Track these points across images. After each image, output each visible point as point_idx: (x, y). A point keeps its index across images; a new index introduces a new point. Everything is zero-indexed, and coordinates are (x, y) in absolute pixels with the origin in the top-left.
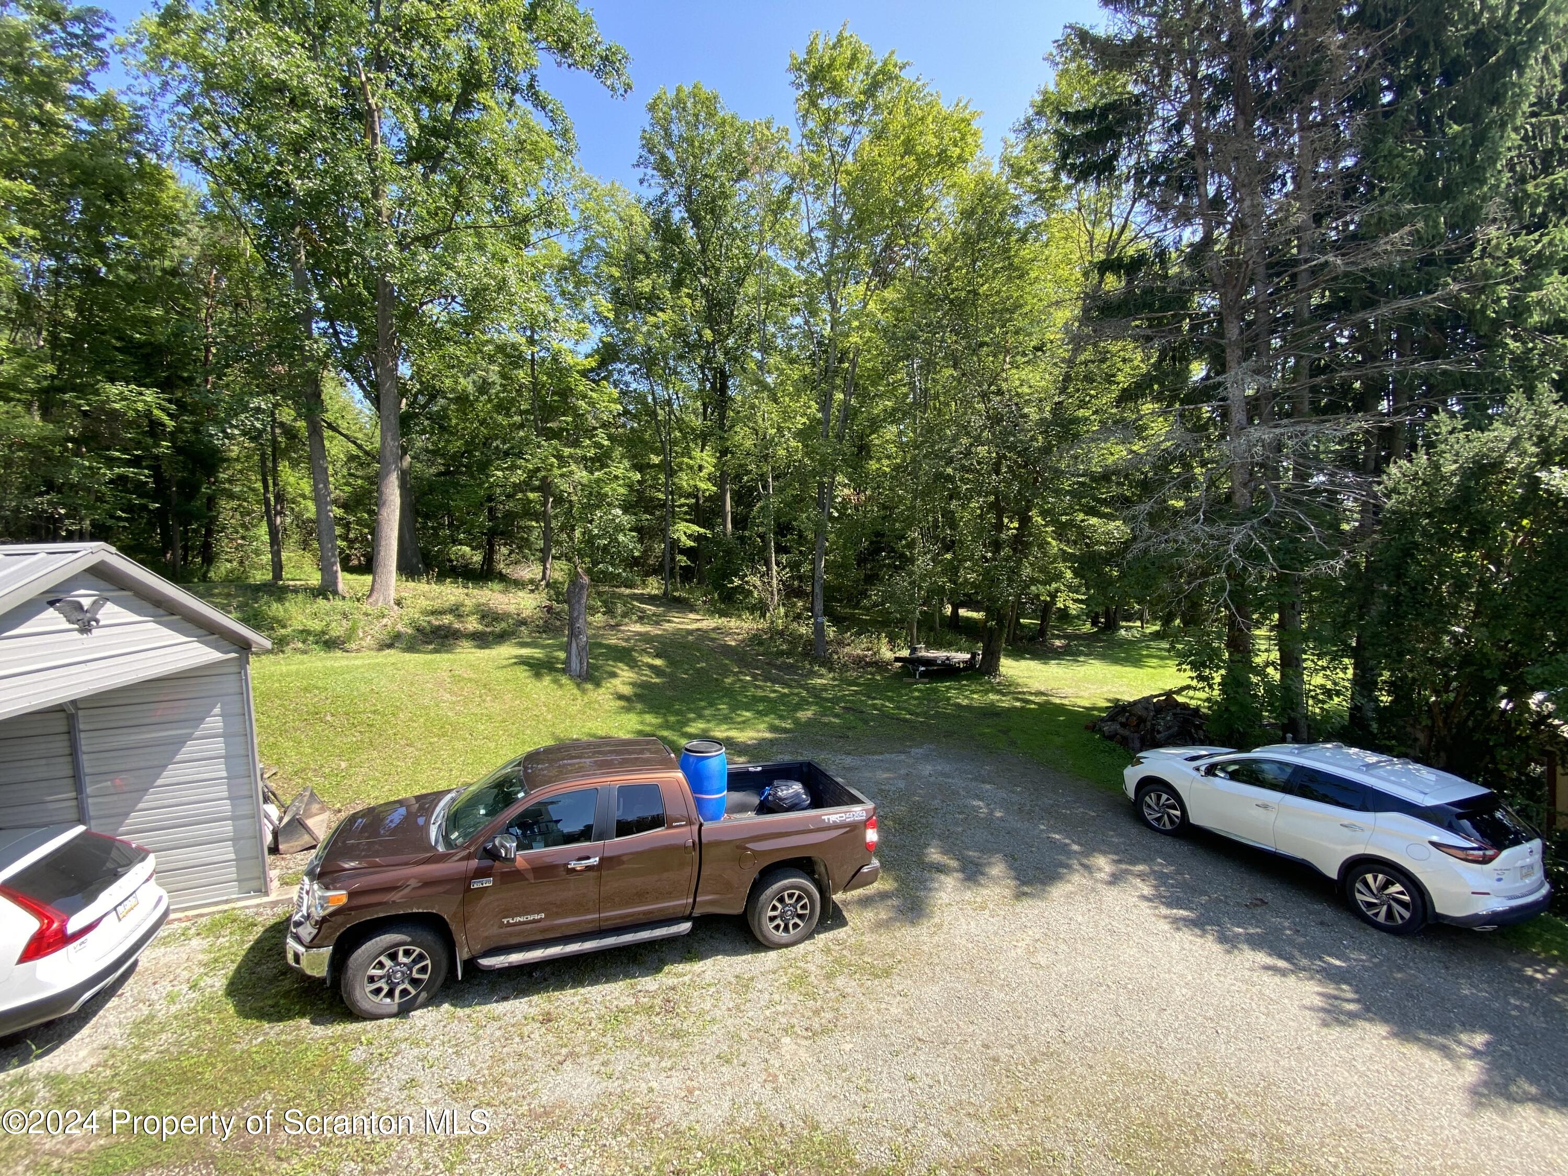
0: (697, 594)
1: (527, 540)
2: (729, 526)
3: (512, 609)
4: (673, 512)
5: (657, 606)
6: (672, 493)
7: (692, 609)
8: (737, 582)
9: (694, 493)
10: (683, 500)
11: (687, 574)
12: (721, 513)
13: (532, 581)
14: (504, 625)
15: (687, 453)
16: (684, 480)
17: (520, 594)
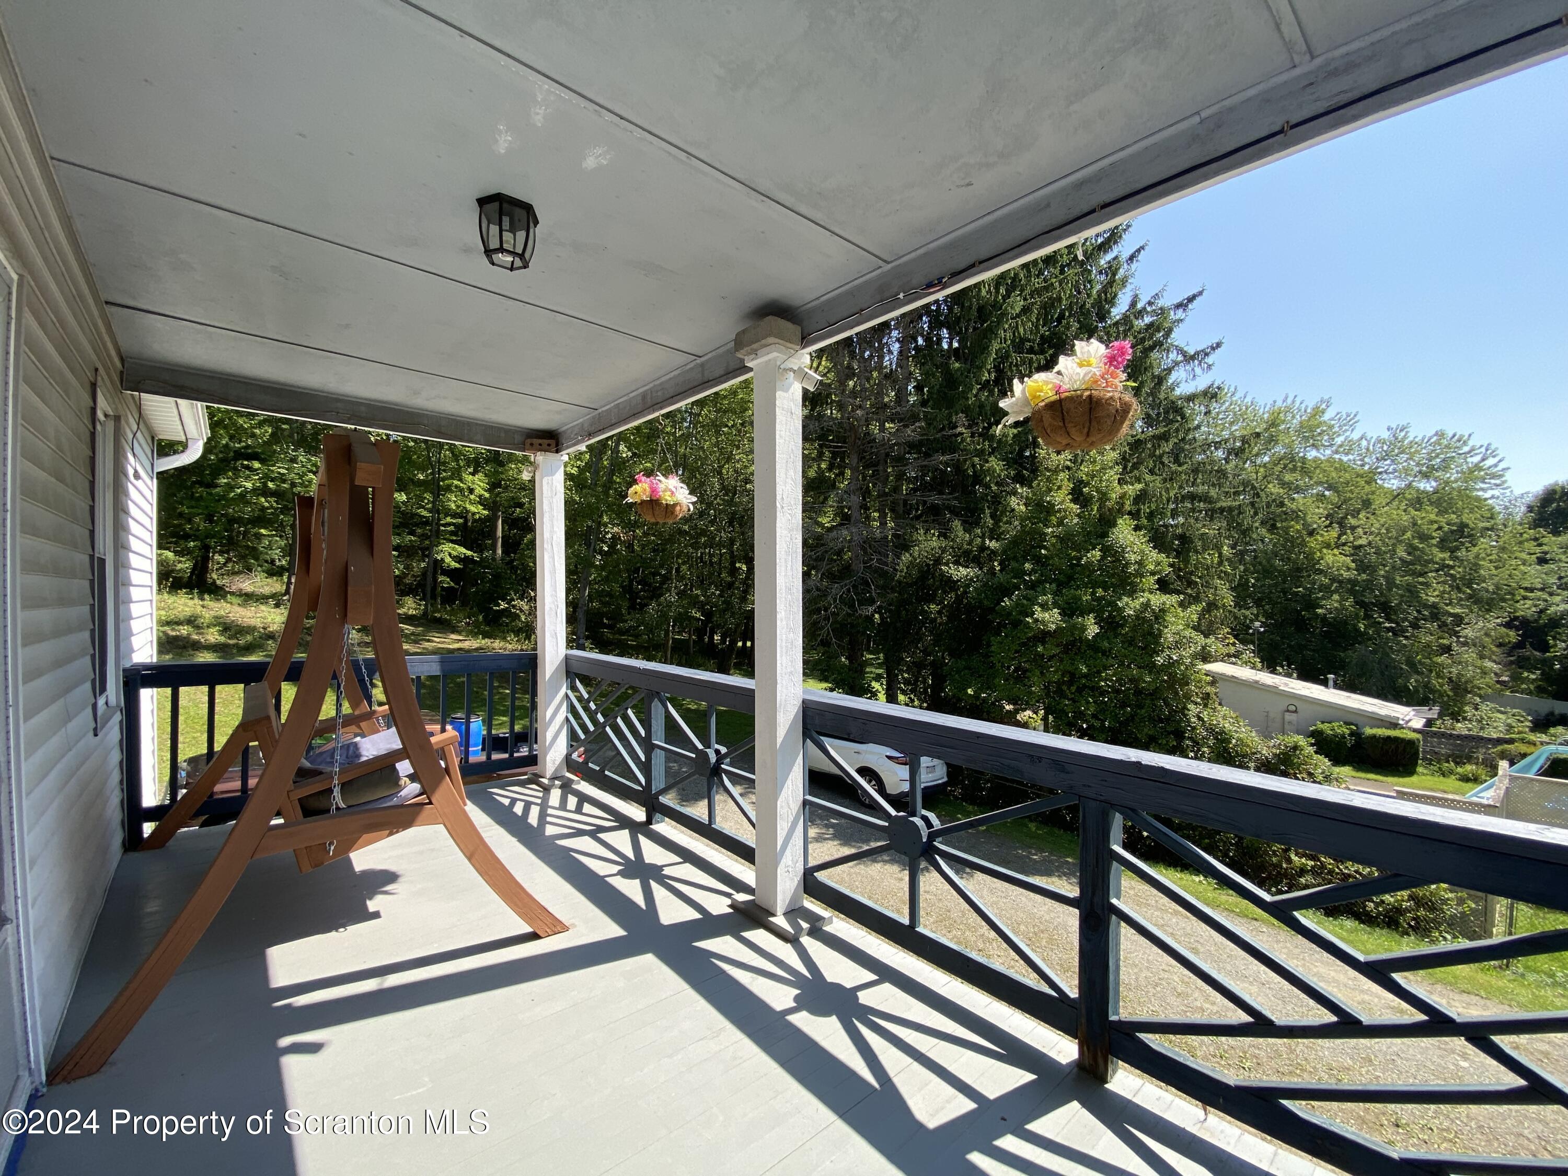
0: (461, 615)
1: (254, 549)
2: (499, 551)
3: (257, 622)
4: (438, 531)
5: (416, 626)
6: (438, 512)
7: (454, 630)
8: (503, 605)
9: (463, 514)
10: (449, 519)
11: (449, 596)
12: (492, 534)
13: (273, 596)
14: (249, 638)
15: (457, 474)
16: (452, 501)
17: (263, 607)
